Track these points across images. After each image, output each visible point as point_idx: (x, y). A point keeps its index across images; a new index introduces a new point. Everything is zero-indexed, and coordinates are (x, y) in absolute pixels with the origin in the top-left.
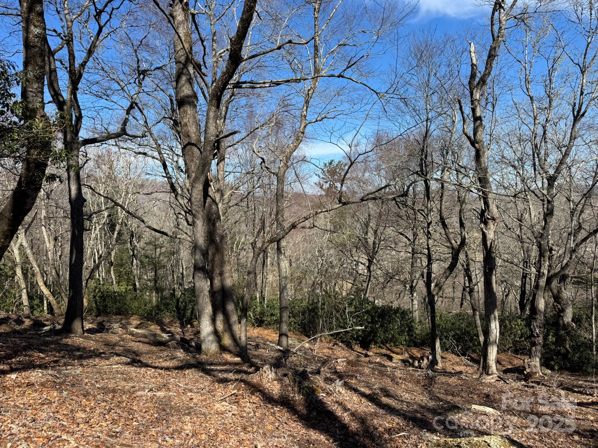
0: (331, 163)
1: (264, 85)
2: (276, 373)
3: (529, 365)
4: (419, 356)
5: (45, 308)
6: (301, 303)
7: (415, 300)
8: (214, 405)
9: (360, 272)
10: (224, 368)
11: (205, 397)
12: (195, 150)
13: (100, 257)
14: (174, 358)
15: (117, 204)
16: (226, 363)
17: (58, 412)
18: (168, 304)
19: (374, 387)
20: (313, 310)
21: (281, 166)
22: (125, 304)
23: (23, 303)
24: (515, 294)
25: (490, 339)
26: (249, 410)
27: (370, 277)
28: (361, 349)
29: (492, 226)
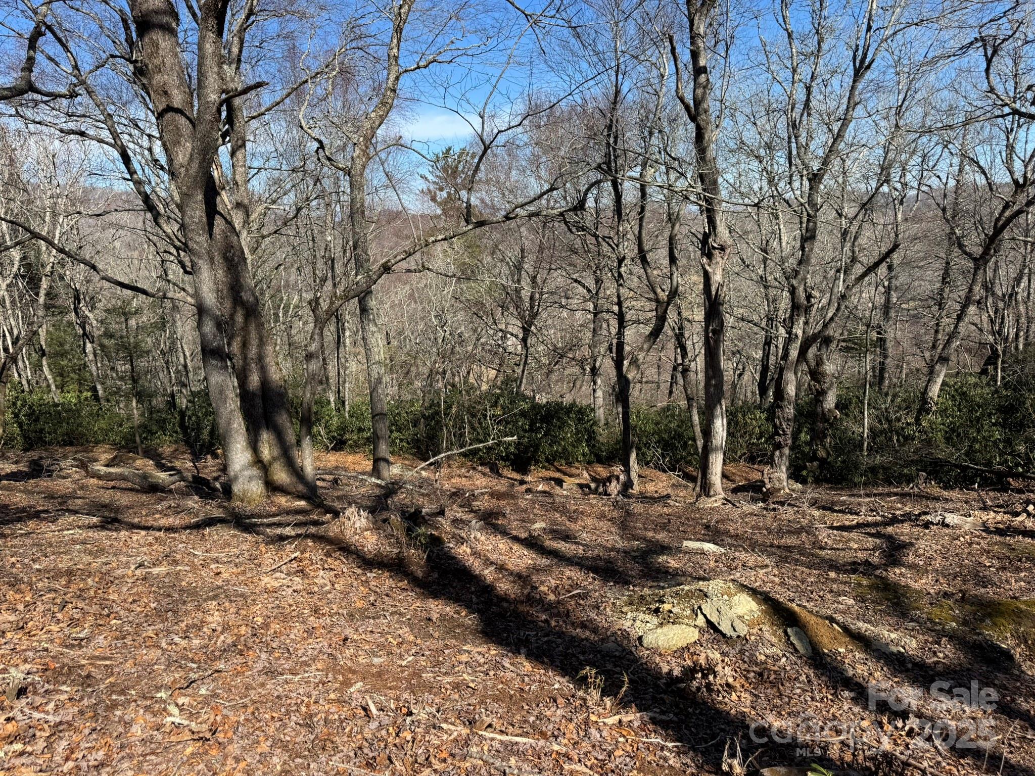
0: (446, 154)
2: (367, 518)
3: (770, 478)
4: (605, 477)
6: (411, 407)
7: (598, 391)
8: (260, 580)
9: (509, 349)
10: (276, 519)
11: (243, 569)
13: (16, 341)
14: (182, 511)
15: (36, 236)
16: (280, 512)
18: (164, 421)
19: (533, 528)
20: (431, 417)
21: (355, 155)
22: (79, 425)
24: (753, 371)
25: (712, 443)
26: (322, 581)
27: (526, 357)
28: (513, 473)
29: (719, 259)
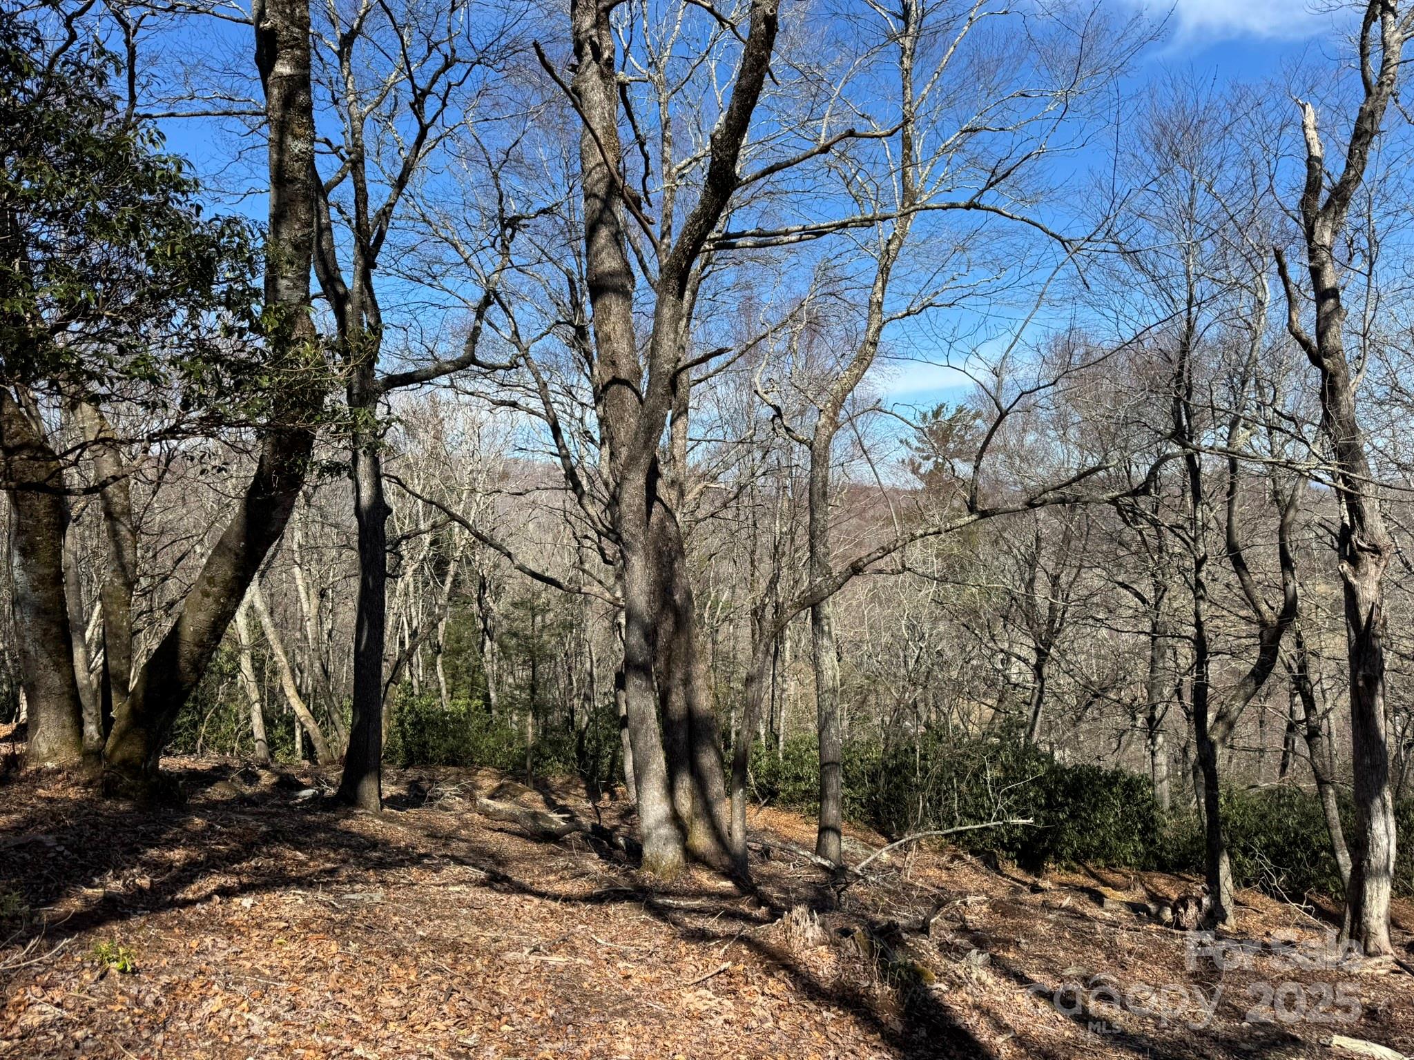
0: (936, 414)
1: (785, 239)
2: (822, 925)
4: (1175, 897)
5: (298, 746)
6: (867, 752)
7: (1159, 754)
8: (679, 995)
9: (1014, 679)
10: (696, 903)
11: (657, 975)
12: (629, 393)
13: (414, 634)
14: (582, 875)
15: (453, 517)
16: (700, 893)
17: (341, 991)
18: (559, 743)
19: (1067, 972)
20: (896, 771)
21: (820, 424)
22: (466, 741)
23: (253, 733)
25: (1369, 861)
26: (761, 1012)
27: (1041, 691)
28: (1021, 872)
29: (1372, 568)
